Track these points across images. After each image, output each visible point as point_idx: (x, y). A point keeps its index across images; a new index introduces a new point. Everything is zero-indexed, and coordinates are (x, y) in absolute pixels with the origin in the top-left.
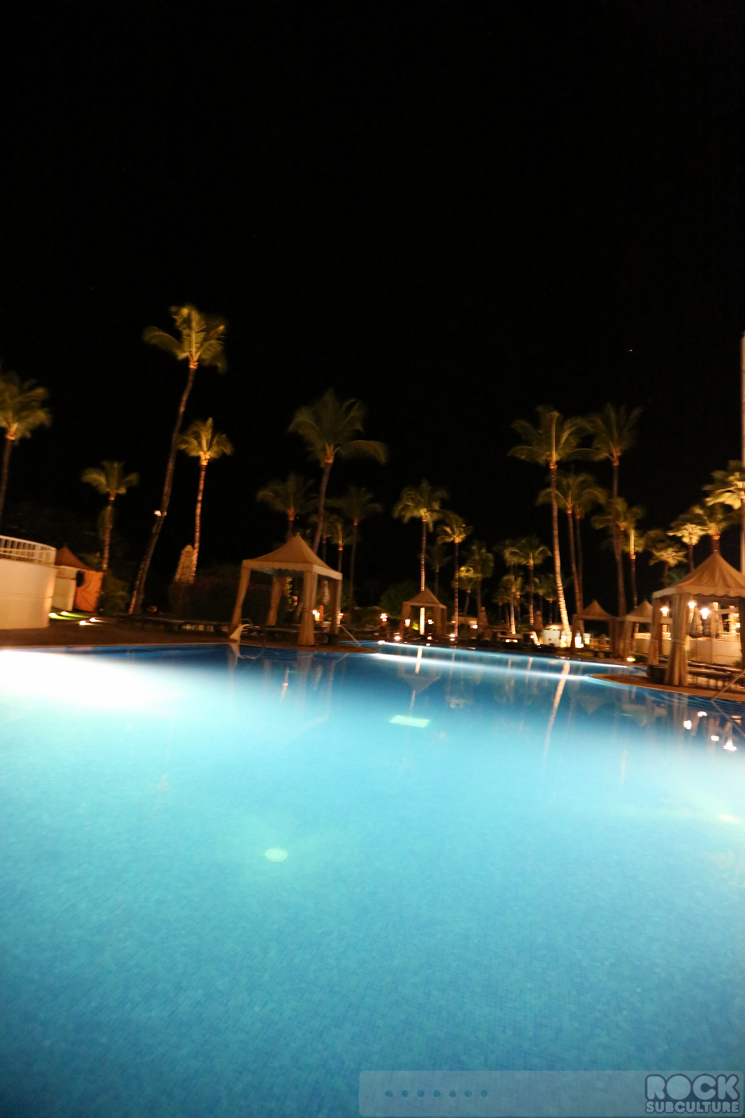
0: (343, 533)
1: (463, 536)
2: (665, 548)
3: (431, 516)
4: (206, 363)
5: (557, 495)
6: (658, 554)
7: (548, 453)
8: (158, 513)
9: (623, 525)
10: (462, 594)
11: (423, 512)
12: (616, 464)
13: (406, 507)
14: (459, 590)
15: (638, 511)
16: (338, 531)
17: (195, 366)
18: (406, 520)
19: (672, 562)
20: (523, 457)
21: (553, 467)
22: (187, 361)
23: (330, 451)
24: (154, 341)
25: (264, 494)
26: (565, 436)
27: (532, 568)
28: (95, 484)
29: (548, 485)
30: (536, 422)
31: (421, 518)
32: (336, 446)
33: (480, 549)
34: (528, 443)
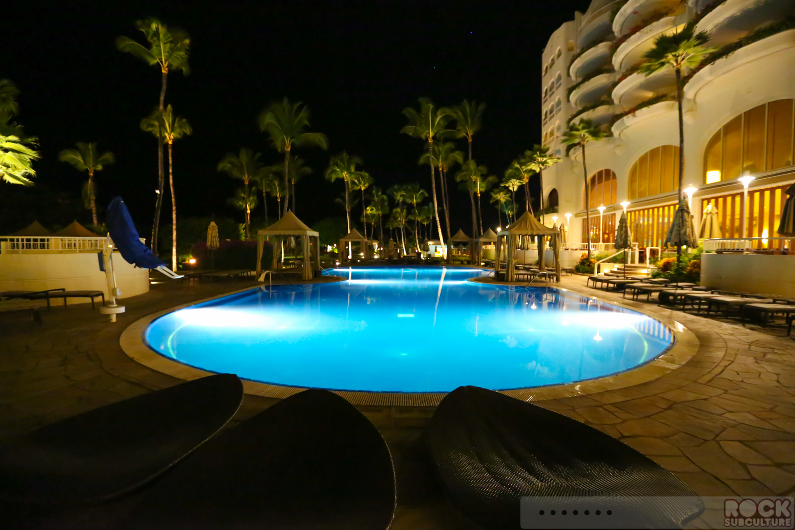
0: (279, 188)
1: (367, 185)
2: (499, 192)
3: (350, 176)
4: (174, 68)
5: (433, 158)
6: (495, 196)
7: (427, 131)
8: (158, 192)
9: (474, 178)
10: (369, 225)
11: (345, 175)
12: (470, 141)
13: (334, 171)
14: (366, 223)
15: (483, 169)
16: (275, 186)
17: (166, 71)
18: (333, 180)
19: (503, 200)
20: (411, 134)
21: (430, 141)
22: (158, 67)
23: (288, 142)
24: (127, 50)
25: (224, 165)
26: (438, 119)
27: (415, 205)
28: (72, 163)
29: (427, 151)
30: (418, 109)
31: (343, 179)
32: (292, 138)
33: (377, 192)
34: (414, 124)
